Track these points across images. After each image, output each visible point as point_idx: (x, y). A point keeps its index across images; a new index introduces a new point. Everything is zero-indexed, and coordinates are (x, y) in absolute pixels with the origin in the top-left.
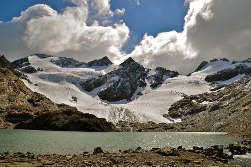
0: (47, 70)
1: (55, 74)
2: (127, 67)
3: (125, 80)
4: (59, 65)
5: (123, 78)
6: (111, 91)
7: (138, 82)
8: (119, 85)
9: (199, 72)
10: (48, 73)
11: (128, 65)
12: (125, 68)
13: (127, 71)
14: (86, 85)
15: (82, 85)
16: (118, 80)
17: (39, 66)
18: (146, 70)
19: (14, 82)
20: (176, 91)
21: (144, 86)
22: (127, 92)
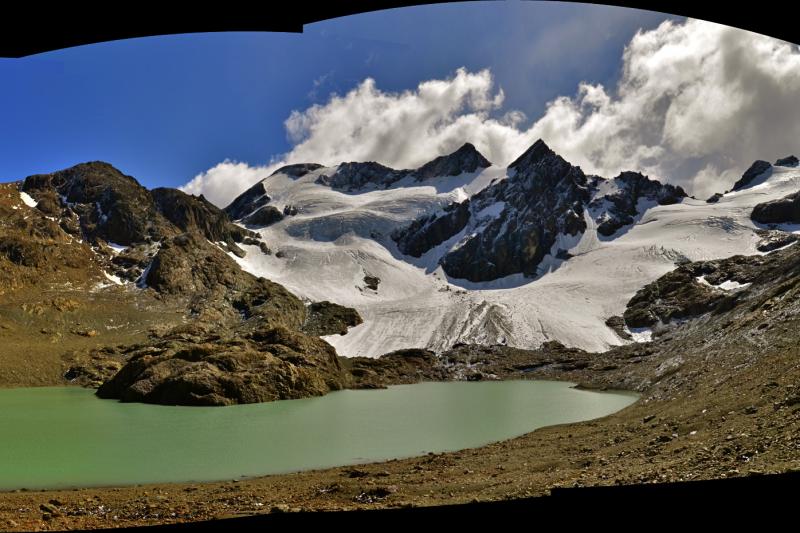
0: (309, 209)
1: (325, 217)
2: (528, 174)
3: (521, 213)
4: (342, 187)
5: (516, 210)
6: (478, 249)
7: (561, 220)
8: (503, 230)
9: (742, 192)
10: (310, 217)
11: (530, 166)
12: (521, 176)
13: (528, 185)
14: (408, 239)
15: (396, 240)
16: (498, 217)
17: (288, 202)
18: (589, 181)
19: (206, 264)
20: (665, 248)
21: (579, 232)
22: (525, 250)
